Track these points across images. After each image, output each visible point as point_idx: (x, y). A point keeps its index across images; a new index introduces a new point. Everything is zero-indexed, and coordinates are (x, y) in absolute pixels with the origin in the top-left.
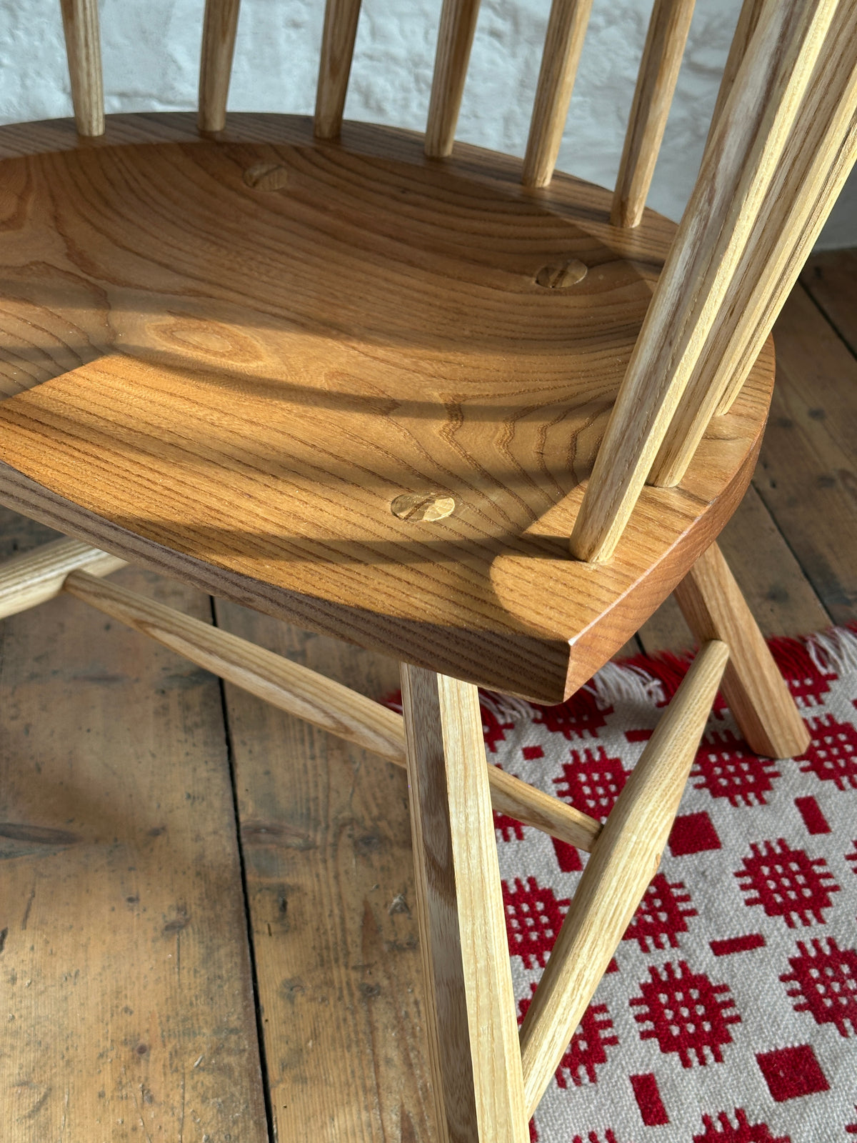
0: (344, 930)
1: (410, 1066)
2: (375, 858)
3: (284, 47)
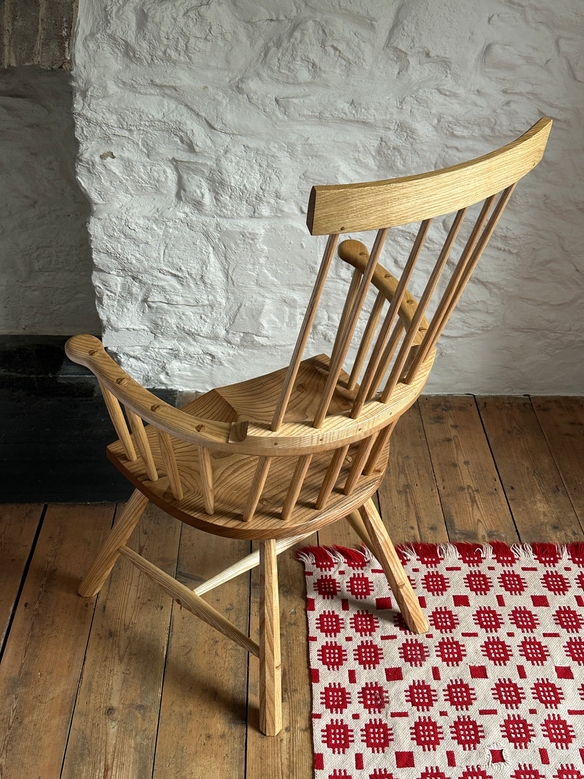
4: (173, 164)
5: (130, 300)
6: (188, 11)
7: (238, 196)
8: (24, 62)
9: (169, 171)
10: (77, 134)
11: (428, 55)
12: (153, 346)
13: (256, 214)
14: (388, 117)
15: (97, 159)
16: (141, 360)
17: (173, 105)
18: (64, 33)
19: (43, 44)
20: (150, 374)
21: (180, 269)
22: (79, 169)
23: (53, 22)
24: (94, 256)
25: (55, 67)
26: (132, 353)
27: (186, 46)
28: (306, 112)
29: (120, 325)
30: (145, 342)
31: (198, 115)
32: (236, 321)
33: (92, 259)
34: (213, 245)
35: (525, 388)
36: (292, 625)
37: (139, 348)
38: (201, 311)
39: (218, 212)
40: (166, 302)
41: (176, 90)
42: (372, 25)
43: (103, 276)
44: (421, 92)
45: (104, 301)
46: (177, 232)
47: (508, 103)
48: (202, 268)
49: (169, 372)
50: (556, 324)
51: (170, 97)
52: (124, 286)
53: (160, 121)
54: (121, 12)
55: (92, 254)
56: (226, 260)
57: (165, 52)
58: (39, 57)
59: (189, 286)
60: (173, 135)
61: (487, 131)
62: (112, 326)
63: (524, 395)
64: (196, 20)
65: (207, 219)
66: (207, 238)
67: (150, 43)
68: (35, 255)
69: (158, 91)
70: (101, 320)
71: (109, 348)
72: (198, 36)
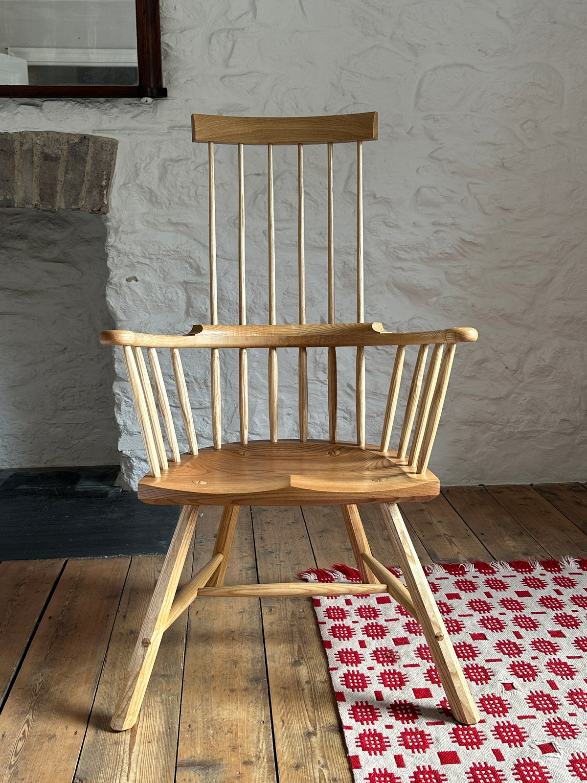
0: (286, 615)
1: (302, 638)
2: (296, 603)
3: (285, 420)
4: (183, 286)
6: (197, 167)
7: (235, 309)
8: (71, 206)
9: (180, 292)
10: (109, 264)
11: (375, 197)
14: (349, 244)
15: (124, 281)
17: (184, 239)
18: (104, 183)
19: (87, 192)
21: (188, 374)
22: (110, 291)
23: (96, 175)
24: (116, 366)
25: (95, 209)
26: (143, 457)
27: (196, 193)
28: (287, 241)
29: (134, 429)
31: (204, 245)
32: (233, 420)
33: (114, 368)
35: (479, 479)
36: (301, 618)
38: (204, 414)
40: (175, 405)
41: (187, 226)
43: (123, 384)
44: (372, 224)
45: (122, 407)
47: (437, 232)
48: (205, 372)
50: (496, 416)
51: (182, 233)
53: (175, 251)
54: (147, 167)
55: (114, 365)
56: (225, 365)
57: (180, 198)
58: (84, 201)
59: (194, 390)
60: (184, 262)
61: (424, 255)
62: (127, 431)
63: (479, 485)
64: (204, 174)
68: (61, 395)
69: (173, 228)
70: (118, 425)
71: (124, 452)
72: (205, 185)
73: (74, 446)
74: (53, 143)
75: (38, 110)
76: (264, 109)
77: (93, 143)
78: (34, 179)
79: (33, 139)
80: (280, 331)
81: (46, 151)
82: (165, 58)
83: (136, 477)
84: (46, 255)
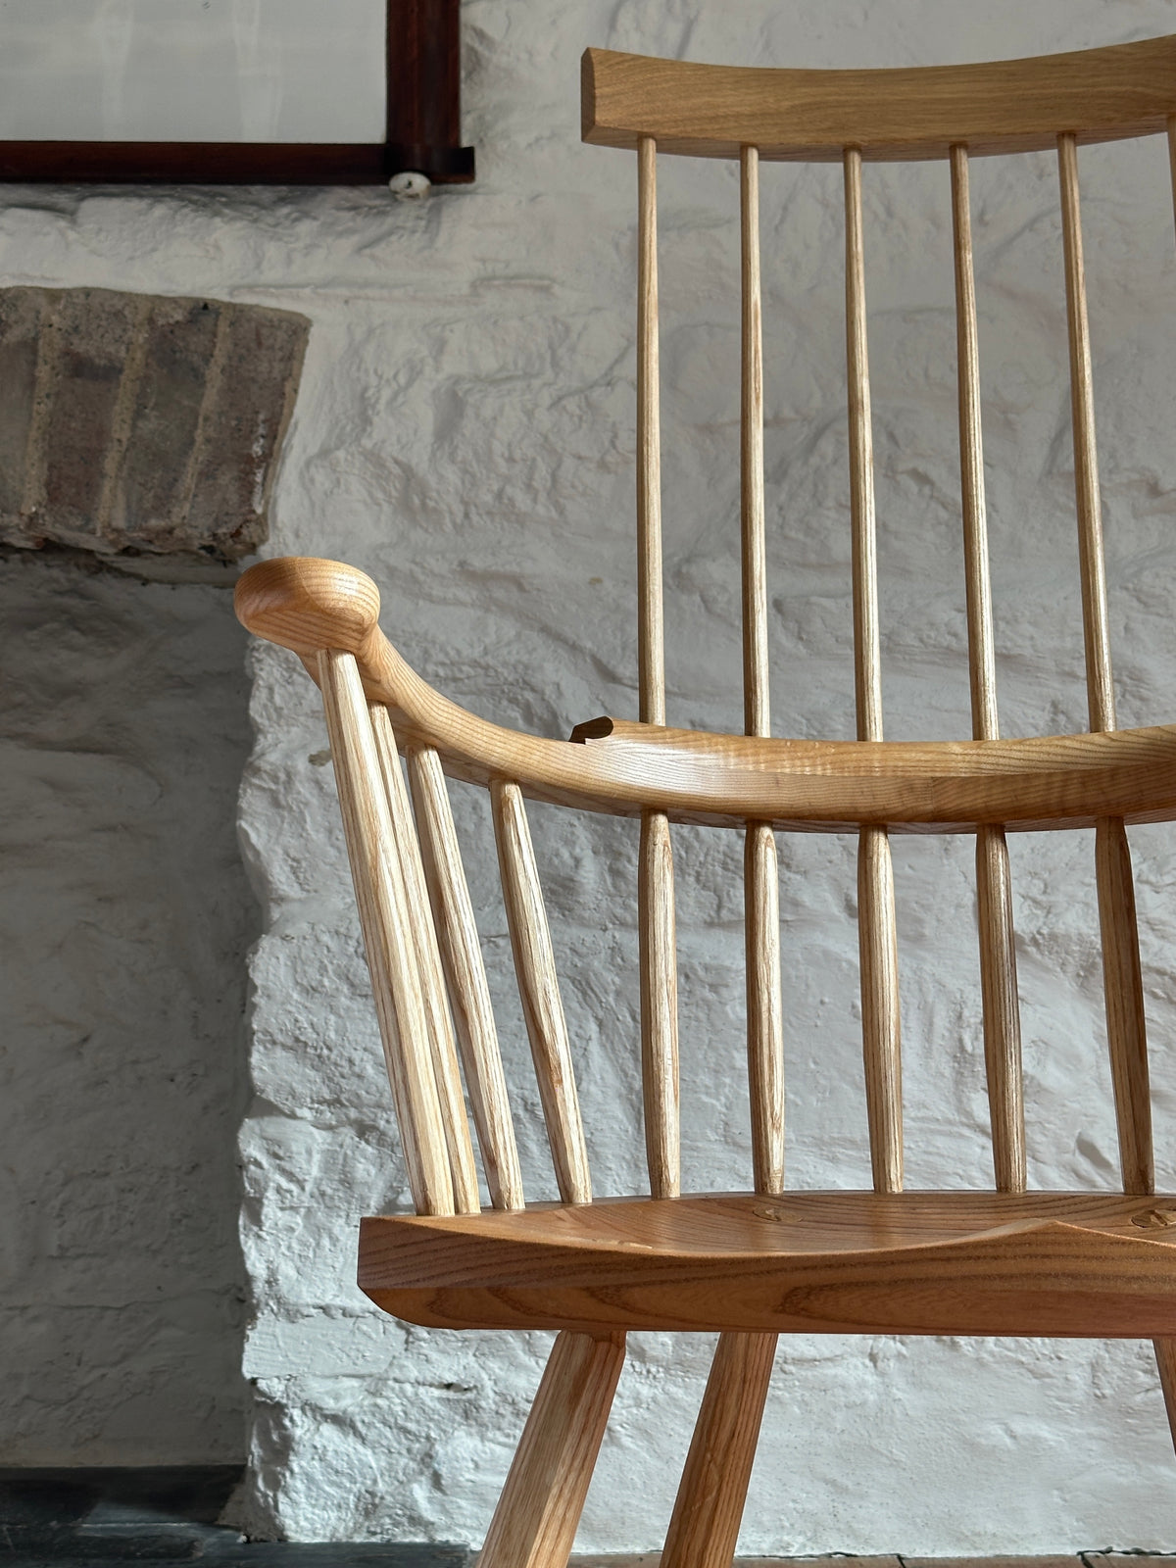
5: (344, 1206)
6: (560, 399)
8: (145, 518)
10: (256, 709)
11: (1154, 490)
12: (396, 1373)
13: (724, 913)
15: (302, 765)
16: (357, 1433)
17: (510, 629)
18: (257, 449)
19: (201, 474)
20: (381, 1487)
22: (252, 801)
23: (233, 423)
24: (255, 1059)
25: (221, 531)
26: (330, 1405)
27: (554, 479)
29: (306, 1295)
30: (376, 1361)
31: (574, 648)
33: (246, 1068)
34: (601, 1014)
37: (355, 1383)
39: (619, 911)
41: (521, 587)
42: (1008, 424)
43: (272, 1126)
44: (1147, 578)
45: (265, 1210)
46: (498, 978)
49: (444, 1471)
51: (502, 607)
52: (330, 1160)
53: (475, 664)
54: (400, 399)
55: (248, 1053)
57: (499, 494)
58: (187, 507)
60: (505, 703)
62: (279, 1301)
64: (580, 418)
65: (587, 936)
66: (584, 994)
67: (465, 472)
68: (56, 1203)
69: (474, 594)
70: (248, 1279)
71: (262, 1384)
72: (583, 454)
73: (86, 1394)
74: (104, 323)
75: (62, 224)
76: (782, 221)
77: (232, 324)
78: (34, 434)
79: (38, 312)
80: (902, 759)
81: (80, 346)
82: (469, 74)
83: (299, 1485)
84: (50, 728)
